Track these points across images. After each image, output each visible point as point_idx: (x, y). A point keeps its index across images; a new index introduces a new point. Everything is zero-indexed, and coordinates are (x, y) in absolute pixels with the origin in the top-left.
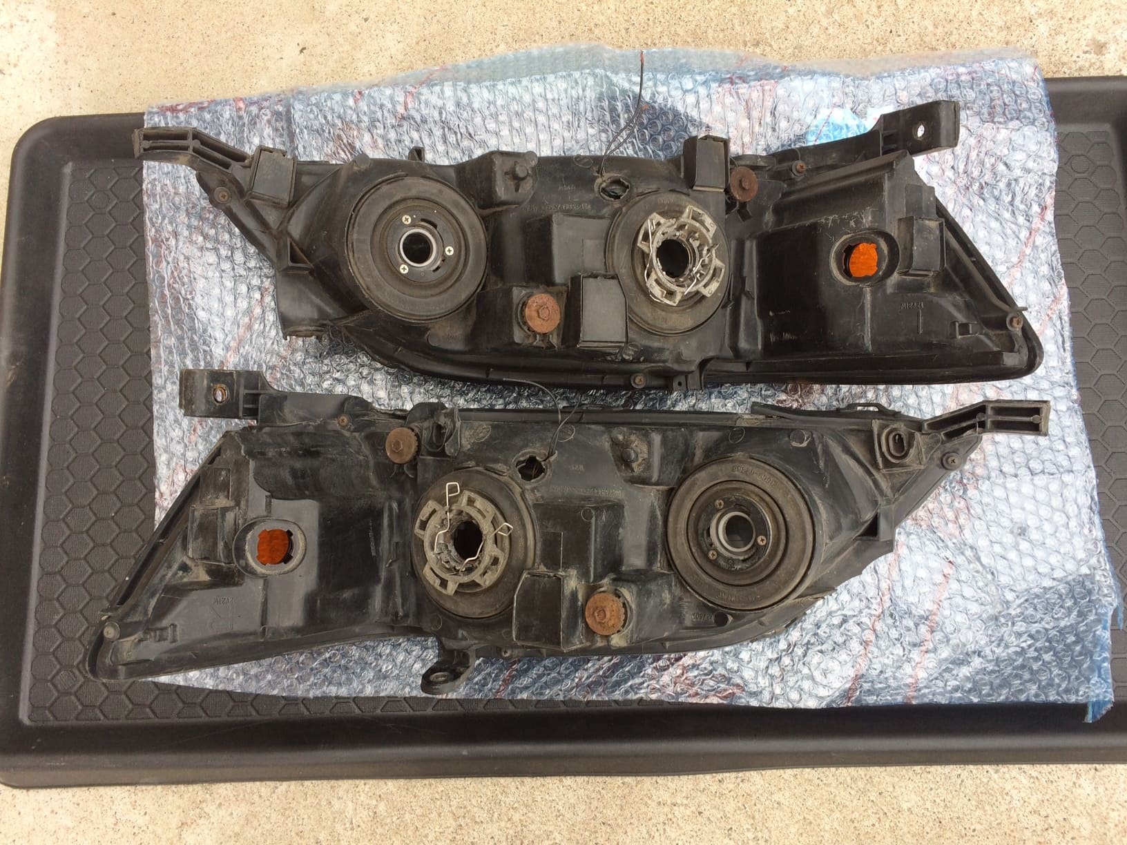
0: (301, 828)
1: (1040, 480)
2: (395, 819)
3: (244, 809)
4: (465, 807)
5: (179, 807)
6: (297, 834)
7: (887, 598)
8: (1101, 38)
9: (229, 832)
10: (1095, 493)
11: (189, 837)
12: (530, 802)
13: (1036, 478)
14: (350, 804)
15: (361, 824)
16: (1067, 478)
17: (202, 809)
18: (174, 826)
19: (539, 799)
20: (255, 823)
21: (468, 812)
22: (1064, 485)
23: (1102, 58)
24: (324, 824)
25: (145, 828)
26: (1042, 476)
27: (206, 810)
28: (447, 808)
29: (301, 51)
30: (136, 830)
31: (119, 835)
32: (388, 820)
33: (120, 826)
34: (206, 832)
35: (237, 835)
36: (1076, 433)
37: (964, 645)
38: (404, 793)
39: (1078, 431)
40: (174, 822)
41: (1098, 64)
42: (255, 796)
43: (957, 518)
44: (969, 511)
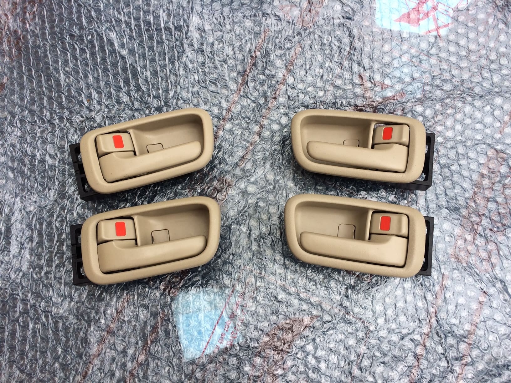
7: (433, 320)
37: (496, 359)
43: (489, 258)
44: (499, 252)
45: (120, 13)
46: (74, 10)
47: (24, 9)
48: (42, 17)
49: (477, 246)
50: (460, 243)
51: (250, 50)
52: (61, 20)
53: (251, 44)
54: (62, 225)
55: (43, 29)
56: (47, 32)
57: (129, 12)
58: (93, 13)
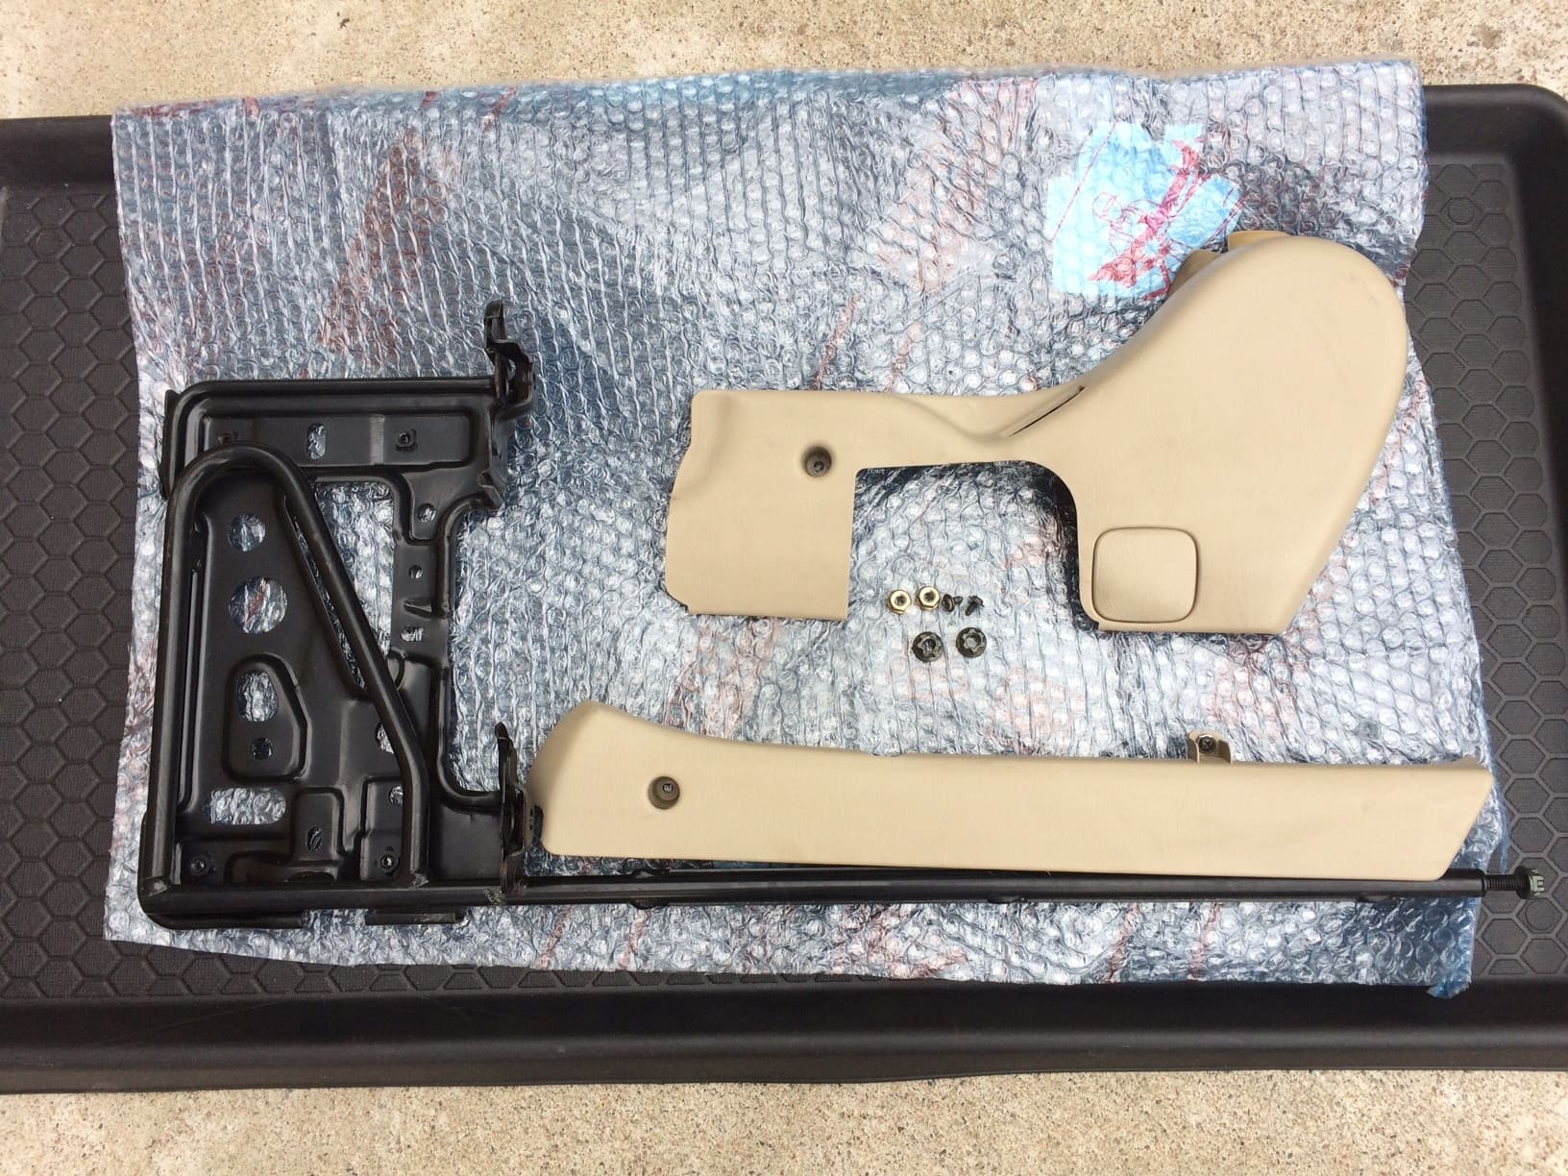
0: (325, 1149)
1: (1399, 659)
2: (461, 1136)
3: (242, 1120)
4: (563, 1120)
5: (150, 1118)
6: (320, 1157)
8: (1494, 24)
9: (221, 1155)
10: (1478, 676)
11: (164, 1161)
12: (657, 1112)
13: (1393, 655)
14: (397, 1115)
15: (413, 1143)
16: (1437, 654)
17: (182, 1120)
18: (142, 1144)
19: (670, 1108)
20: (259, 1141)
21: (568, 1126)
22: (1433, 664)
23: (1494, 53)
24: (359, 1143)
25: (99, 1148)
26: (1401, 652)
27: (188, 1122)
28: (537, 1122)
29: (343, 24)
30: (86, 1150)
31: (62, 1158)
32: (452, 1139)
33: (63, 1145)
34: (188, 1153)
35: (232, 1158)
36: (1452, 590)
38: (475, 1100)
39: (1455, 586)
40: (142, 1139)
41: (1488, 61)
42: (259, 1103)
43: (1277, 713)
44: (1295, 702)
45: (578, 275)
46: (492, 269)
47: (395, 268)
48: (431, 284)
49: (1255, 692)
50: (1225, 687)
51: (825, 335)
52: (469, 289)
53: (828, 325)
54: (488, 674)
55: (435, 307)
56: (444, 313)
57: (596, 270)
58: (528, 274)
